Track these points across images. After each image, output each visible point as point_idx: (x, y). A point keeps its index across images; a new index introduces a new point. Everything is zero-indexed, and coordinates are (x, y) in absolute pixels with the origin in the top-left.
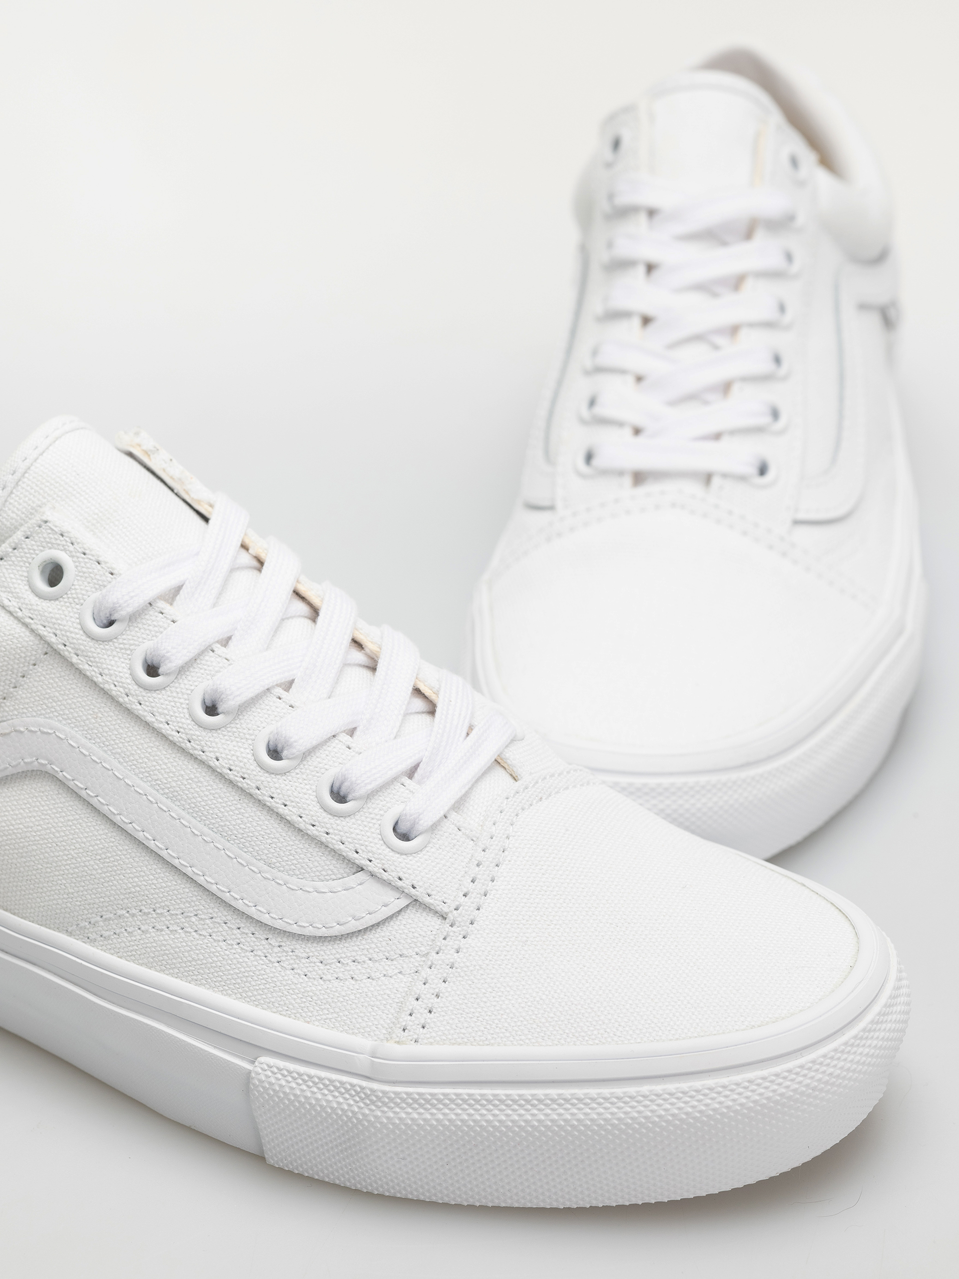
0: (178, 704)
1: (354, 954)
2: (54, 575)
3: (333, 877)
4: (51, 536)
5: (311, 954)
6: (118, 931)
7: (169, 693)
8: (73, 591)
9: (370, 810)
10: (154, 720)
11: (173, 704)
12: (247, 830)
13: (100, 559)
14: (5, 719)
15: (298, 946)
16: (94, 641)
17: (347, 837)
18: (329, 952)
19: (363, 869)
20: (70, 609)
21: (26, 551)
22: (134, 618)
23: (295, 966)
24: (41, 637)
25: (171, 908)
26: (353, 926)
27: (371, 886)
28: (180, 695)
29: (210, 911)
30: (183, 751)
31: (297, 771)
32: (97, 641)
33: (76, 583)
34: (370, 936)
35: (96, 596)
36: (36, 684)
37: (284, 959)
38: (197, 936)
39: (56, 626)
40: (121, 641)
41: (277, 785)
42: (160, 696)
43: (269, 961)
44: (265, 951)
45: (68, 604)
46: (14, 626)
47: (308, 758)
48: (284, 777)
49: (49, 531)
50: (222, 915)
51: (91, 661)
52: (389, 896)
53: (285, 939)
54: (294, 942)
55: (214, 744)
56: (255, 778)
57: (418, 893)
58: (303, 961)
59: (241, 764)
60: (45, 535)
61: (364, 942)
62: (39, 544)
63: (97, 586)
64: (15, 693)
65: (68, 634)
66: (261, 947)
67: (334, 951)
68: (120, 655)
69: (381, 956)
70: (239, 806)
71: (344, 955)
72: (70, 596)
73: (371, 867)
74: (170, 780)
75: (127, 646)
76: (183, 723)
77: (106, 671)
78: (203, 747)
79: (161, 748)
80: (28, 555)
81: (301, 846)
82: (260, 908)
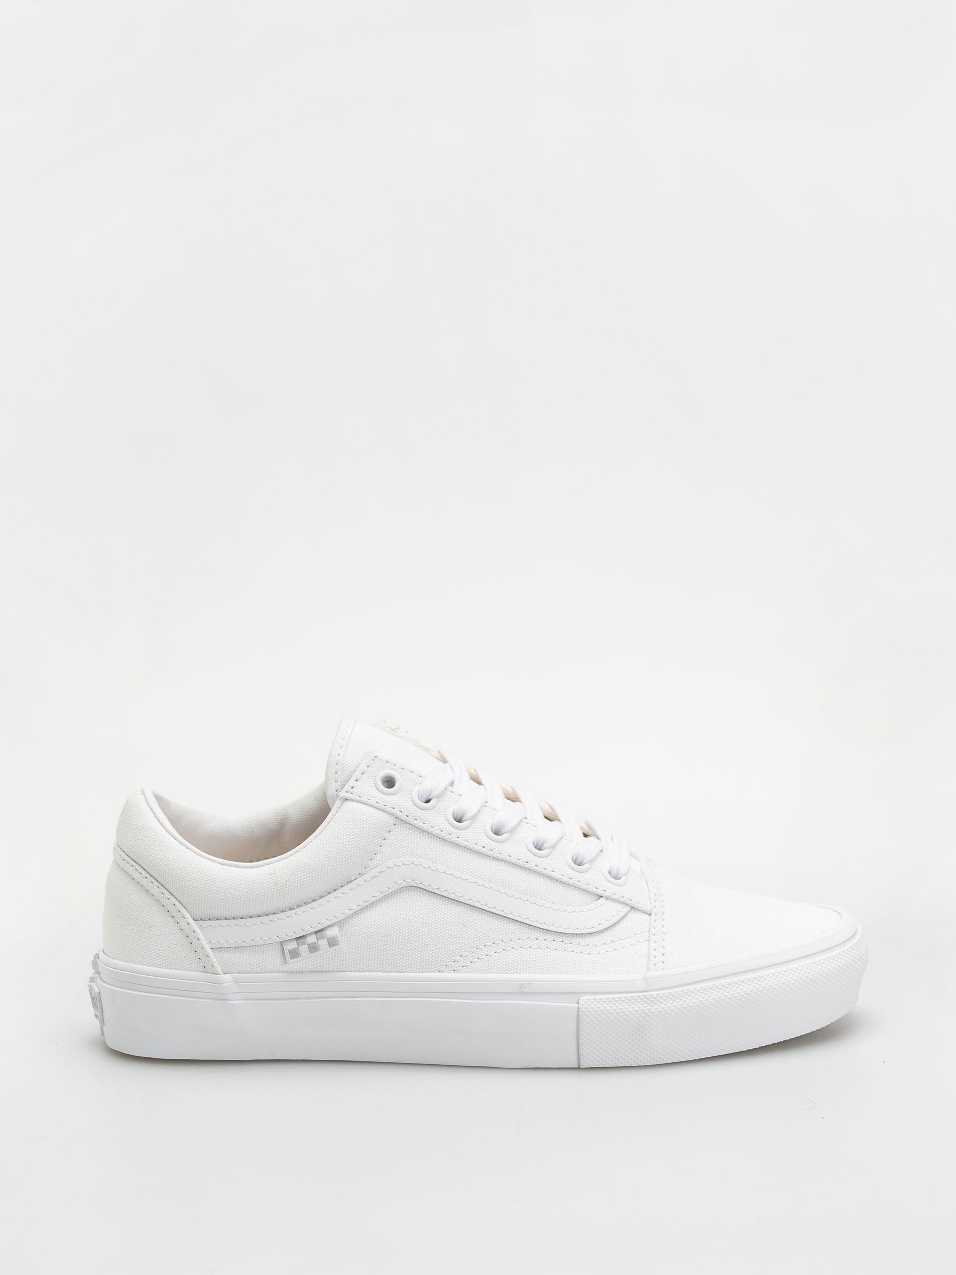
0: (479, 833)
1: (611, 938)
2: (390, 782)
3: (587, 904)
4: (382, 763)
5: (589, 943)
6: (473, 960)
7: (472, 829)
8: (404, 788)
9: (595, 868)
10: (469, 843)
11: (476, 834)
12: (535, 889)
13: (413, 770)
14: (378, 865)
15: (580, 941)
16: (424, 811)
17: (590, 882)
18: (598, 939)
19: (602, 897)
20: (405, 797)
21: (370, 773)
22: (439, 796)
23: (583, 951)
24: (392, 815)
25: (504, 938)
26: (607, 924)
27: (608, 904)
28: (478, 829)
29: (527, 934)
30: (488, 857)
31: (553, 854)
32: (425, 810)
33: (403, 784)
34: (615, 928)
35: (417, 788)
36: (393, 841)
37: (575, 948)
38: (523, 950)
39: (401, 807)
40: (437, 808)
41: (546, 862)
42: (468, 831)
43: (568, 951)
44: (563, 947)
45: (403, 795)
46: (376, 812)
47: (556, 848)
48: (548, 858)
49: (380, 761)
50: (534, 934)
51: (425, 821)
52: (619, 907)
53: (572, 939)
54: (578, 939)
55: (505, 849)
56: (533, 861)
57: (633, 903)
58: (586, 947)
59: (524, 855)
60: (378, 763)
61: (614, 931)
62: (376, 768)
63: (415, 784)
64: (382, 850)
65: (408, 809)
66: (561, 946)
67: (600, 939)
68: (439, 815)
69: (617, 939)
70: (527, 878)
71: (606, 940)
72: (403, 790)
73: (607, 894)
74: (485, 873)
75: (442, 810)
76: (485, 842)
77: (435, 825)
78: (500, 851)
79: (474, 858)
80: (372, 775)
81: (566, 891)
82: (556, 925)
